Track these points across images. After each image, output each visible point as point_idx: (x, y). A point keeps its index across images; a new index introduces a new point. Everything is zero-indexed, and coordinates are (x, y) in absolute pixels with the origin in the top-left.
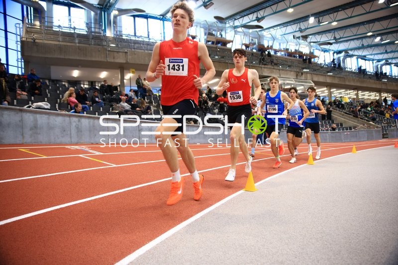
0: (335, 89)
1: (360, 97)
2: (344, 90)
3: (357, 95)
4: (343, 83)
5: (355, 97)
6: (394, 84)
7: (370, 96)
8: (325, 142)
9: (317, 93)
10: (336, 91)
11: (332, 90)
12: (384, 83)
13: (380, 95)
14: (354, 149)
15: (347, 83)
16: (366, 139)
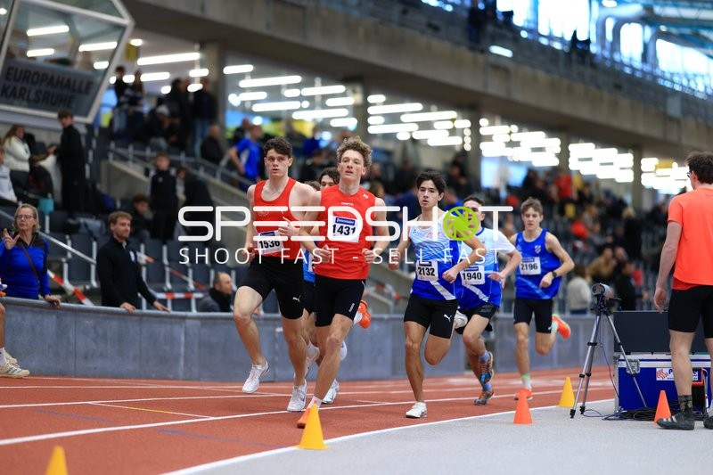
0: (249, 68)
1: (377, 126)
2: (297, 79)
3: (361, 112)
4: (294, 38)
5: (352, 124)
6: (541, 74)
7: (425, 126)
8: (162, 377)
9: (145, 78)
10: (254, 75)
11: (229, 70)
12: (498, 65)
13: (475, 127)
14: (313, 422)
15: (317, 41)
16: (386, 371)
